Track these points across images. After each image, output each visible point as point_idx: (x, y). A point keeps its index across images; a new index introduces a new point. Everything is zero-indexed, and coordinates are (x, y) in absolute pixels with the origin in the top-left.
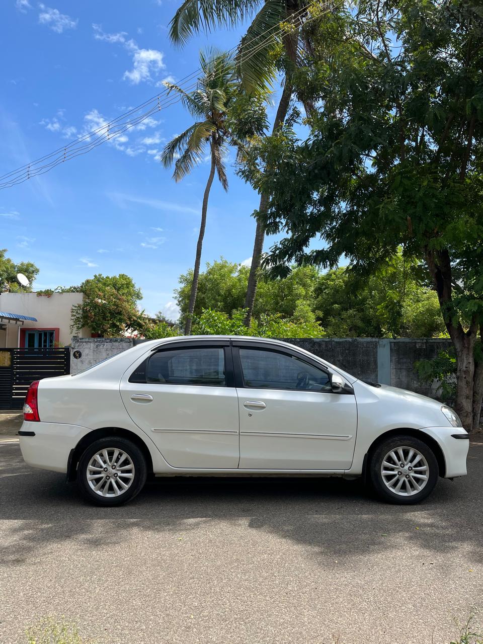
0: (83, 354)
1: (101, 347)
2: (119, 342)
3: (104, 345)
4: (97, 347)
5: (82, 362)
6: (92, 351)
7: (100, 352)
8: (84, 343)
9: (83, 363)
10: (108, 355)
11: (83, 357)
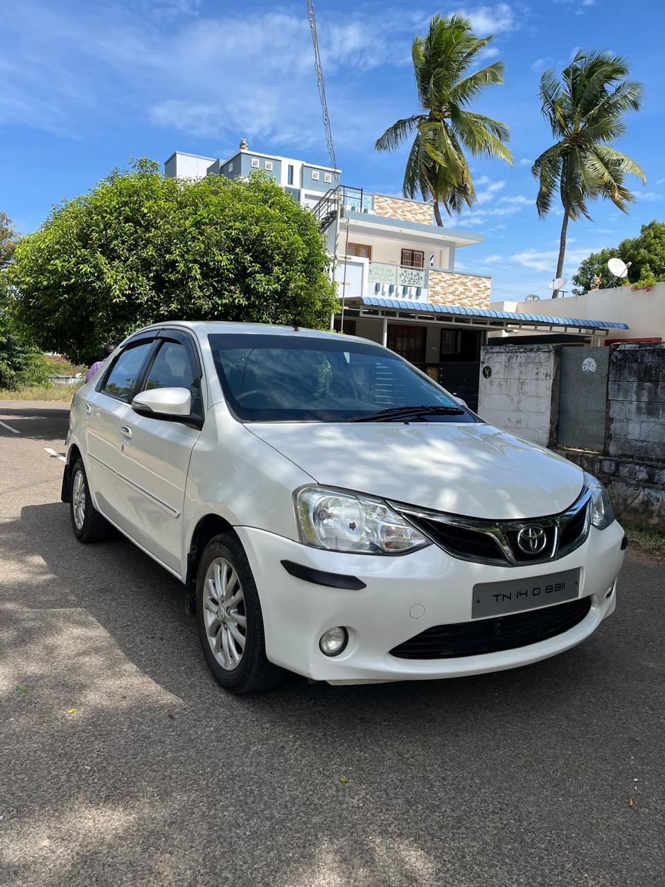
0: (494, 371)
1: (514, 360)
2: (536, 352)
3: (517, 356)
4: (509, 360)
5: (491, 382)
6: (503, 366)
7: (512, 368)
8: (495, 355)
9: (492, 385)
10: (521, 373)
11: (493, 376)
